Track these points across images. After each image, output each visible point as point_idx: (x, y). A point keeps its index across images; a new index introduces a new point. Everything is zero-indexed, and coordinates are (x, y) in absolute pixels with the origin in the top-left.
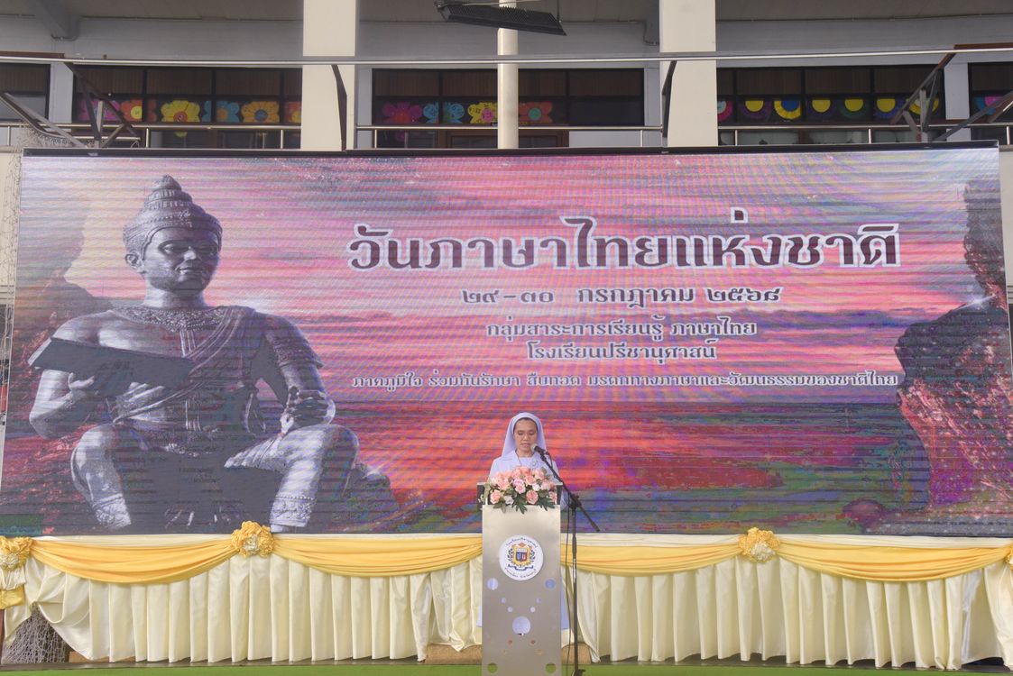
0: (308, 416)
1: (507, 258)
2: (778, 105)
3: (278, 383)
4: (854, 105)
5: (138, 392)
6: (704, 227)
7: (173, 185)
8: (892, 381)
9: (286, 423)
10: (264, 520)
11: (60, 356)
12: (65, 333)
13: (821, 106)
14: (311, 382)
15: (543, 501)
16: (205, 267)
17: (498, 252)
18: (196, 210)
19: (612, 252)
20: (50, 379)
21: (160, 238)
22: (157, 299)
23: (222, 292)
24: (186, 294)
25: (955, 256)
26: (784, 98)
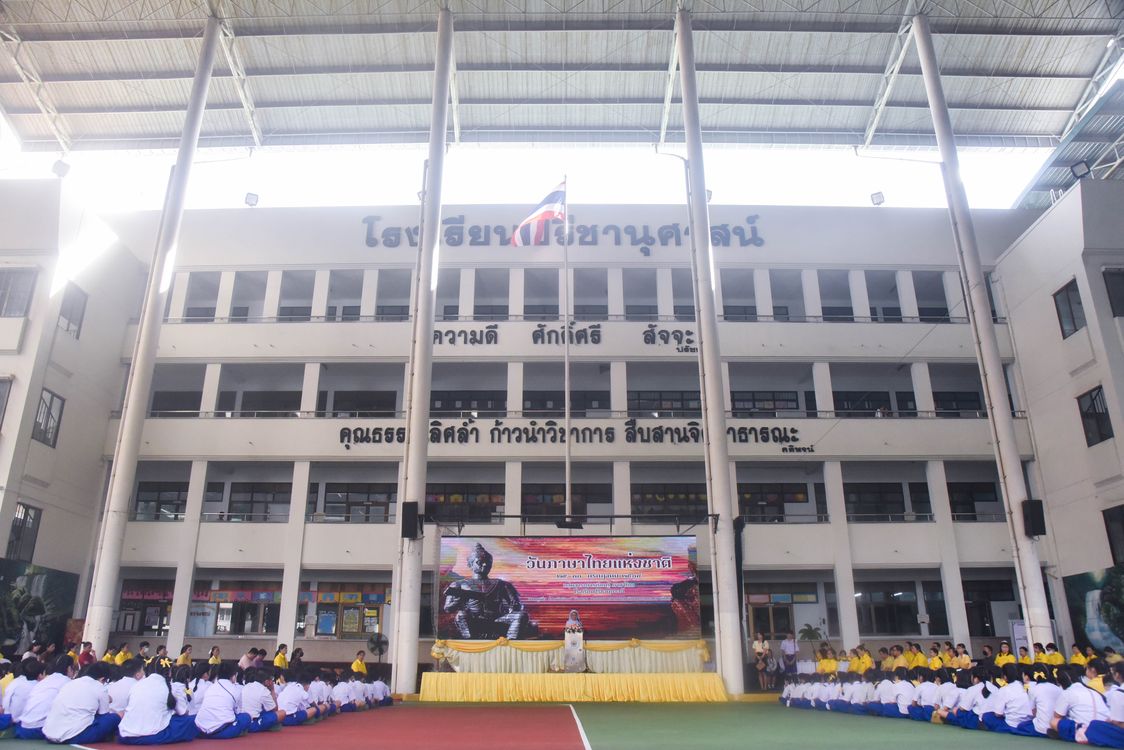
0: (516, 609)
1: (569, 566)
2: (657, 496)
3: (508, 600)
4: (682, 496)
5: (471, 602)
6: (621, 557)
7: (480, 545)
8: (669, 599)
9: (511, 610)
10: (505, 636)
11: (452, 592)
12: (453, 585)
13: (671, 496)
14: (517, 600)
15: (579, 631)
16: (488, 568)
17: (566, 564)
18: (486, 552)
19: (597, 564)
20: (449, 598)
21: (477, 560)
22: (476, 576)
23: (493, 575)
24: (484, 575)
25: (685, 566)
26: (660, 495)
